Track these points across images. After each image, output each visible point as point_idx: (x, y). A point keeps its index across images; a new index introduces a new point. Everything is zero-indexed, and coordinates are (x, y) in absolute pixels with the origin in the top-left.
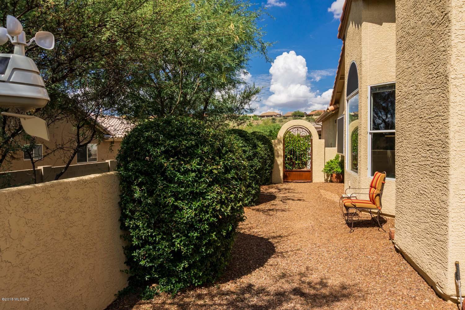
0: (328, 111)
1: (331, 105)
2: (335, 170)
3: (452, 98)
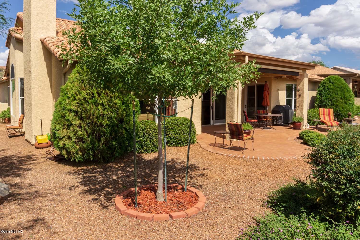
0: (3, 80)
1: (5, 76)
2: (7, 116)
3: (32, 93)
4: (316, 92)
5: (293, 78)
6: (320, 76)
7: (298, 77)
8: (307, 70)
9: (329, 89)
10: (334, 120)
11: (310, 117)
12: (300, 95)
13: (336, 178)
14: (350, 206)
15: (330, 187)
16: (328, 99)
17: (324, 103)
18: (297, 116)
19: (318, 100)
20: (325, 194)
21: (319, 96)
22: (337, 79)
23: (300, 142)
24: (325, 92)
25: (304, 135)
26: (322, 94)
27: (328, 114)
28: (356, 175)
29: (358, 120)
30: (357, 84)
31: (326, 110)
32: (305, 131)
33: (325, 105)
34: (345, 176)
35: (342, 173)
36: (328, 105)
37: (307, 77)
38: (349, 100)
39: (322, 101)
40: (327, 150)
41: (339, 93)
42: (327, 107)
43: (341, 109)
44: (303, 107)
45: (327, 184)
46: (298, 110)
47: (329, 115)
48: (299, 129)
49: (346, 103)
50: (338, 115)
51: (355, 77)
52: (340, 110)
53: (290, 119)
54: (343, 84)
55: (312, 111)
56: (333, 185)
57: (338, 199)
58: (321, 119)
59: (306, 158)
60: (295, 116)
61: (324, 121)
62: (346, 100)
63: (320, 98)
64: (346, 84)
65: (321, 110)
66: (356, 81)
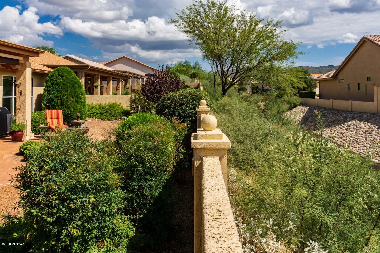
4: (43, 88)
5: (11, 68)
6: (48, 66)
7: (18, 67)
8: (30, 58)
9: (58, 84)
10: (64, 124)
11: (35, 122)
12: (21, 93)
13: (48, 201)
14: (64, 232)
15: (40, 214)
16: (58, 97)
17: (53, 103)
18: (18, 122)
19: (46, 98)
20: (35, 226)
21: (46, 94)
22: (66, 71)
23: (20, 159)
24: (53, 88)
25: (25, 149)
26: (50, 91)
27: (56, 117)
28: (68, 191)
29: (91, 122)
30: (90, 79)
31: (54, 112)
32: (27, 143)
33: (54, 105)
34: (57, 195)
35: (53, 192)
36: (58, 106)
37: (30, 67)
38: (80, 99)
39: (50, 101)
40: (37, 166)
41: (69, 89)
42: (57, 107)
43: (73, 110)
44: (25, 109)
45: (37, 212)
46: (19, 114)
47: (58, 118)
48: (21, 141)
49: (77, 102)
50: (69, 118)
51: (87, 69)
52: (71, 111)
53: (9, 127)
54: (73, 78)
55: (38, 114)
56: (44, 211)
57: (51, 227)
58: (49, 124)
59: (15, 180)
60: (15, 123)
61: (52, 127)
62: (77, 98)
63: (47, 96)
64: (77, 77)
65: (48, 111)
66: (89, 75)
